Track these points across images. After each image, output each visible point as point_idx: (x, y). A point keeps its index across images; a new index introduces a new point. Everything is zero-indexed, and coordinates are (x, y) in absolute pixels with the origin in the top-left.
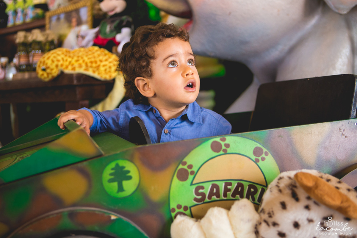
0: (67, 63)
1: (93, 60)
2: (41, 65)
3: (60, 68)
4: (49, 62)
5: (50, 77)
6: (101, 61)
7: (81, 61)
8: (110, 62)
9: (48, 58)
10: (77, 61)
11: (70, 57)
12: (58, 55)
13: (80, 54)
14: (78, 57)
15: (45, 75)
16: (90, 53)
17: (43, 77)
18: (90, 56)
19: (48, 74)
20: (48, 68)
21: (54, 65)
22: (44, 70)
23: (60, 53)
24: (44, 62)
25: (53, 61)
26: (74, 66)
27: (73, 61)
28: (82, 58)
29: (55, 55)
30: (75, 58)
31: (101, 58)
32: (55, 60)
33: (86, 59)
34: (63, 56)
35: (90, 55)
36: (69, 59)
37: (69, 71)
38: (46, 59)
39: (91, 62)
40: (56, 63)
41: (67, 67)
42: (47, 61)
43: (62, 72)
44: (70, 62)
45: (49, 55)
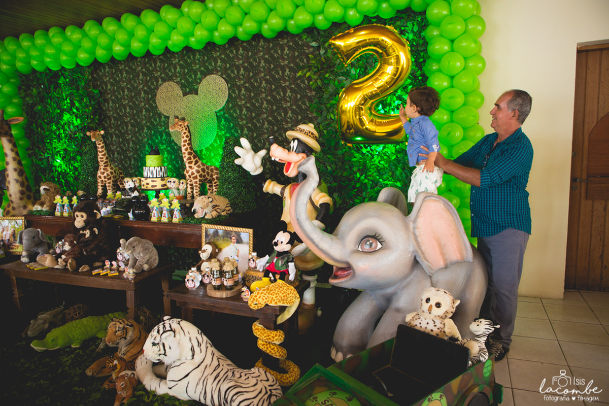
0: (271, 299)
1: (284, 294)
2: (254, 301)
3: (267, 303)
4: (260, 300)
5: (259, 308)
6: (289, 294)
7: (278, 297)
8: (293, 293)
9: (259, 298)
10: (276, 297)
11: (271, 294)
12: (265, 294)
13: (277, 292)
14: (276, 294)
15: (256, 307)
16: (281, 289)
17: (254, 308)
18: (282, 292)
19: (258, 307)
20: (260, 303)
21: (264, 302)
22: (256, 304)
23: (265, 292)
24: (257, 299)
25: (263, 300)
26: (275, 301)
27: (274, 298)
28: (279, 294)
29: (263, 294)
30: (275, 295)
31: (288, 292)
32: (264, 298)
33: (281, 294)
34: (267, 295)
35: (282, 290)
36: (272, 296)
37: (273, 304)
38: (257, 298)
39: (284, 296)
40: (265, 300)
41: (271, 302)
42: (259, 300)
43: (267, 305)
44: (272, 298)
45: (259, 295)
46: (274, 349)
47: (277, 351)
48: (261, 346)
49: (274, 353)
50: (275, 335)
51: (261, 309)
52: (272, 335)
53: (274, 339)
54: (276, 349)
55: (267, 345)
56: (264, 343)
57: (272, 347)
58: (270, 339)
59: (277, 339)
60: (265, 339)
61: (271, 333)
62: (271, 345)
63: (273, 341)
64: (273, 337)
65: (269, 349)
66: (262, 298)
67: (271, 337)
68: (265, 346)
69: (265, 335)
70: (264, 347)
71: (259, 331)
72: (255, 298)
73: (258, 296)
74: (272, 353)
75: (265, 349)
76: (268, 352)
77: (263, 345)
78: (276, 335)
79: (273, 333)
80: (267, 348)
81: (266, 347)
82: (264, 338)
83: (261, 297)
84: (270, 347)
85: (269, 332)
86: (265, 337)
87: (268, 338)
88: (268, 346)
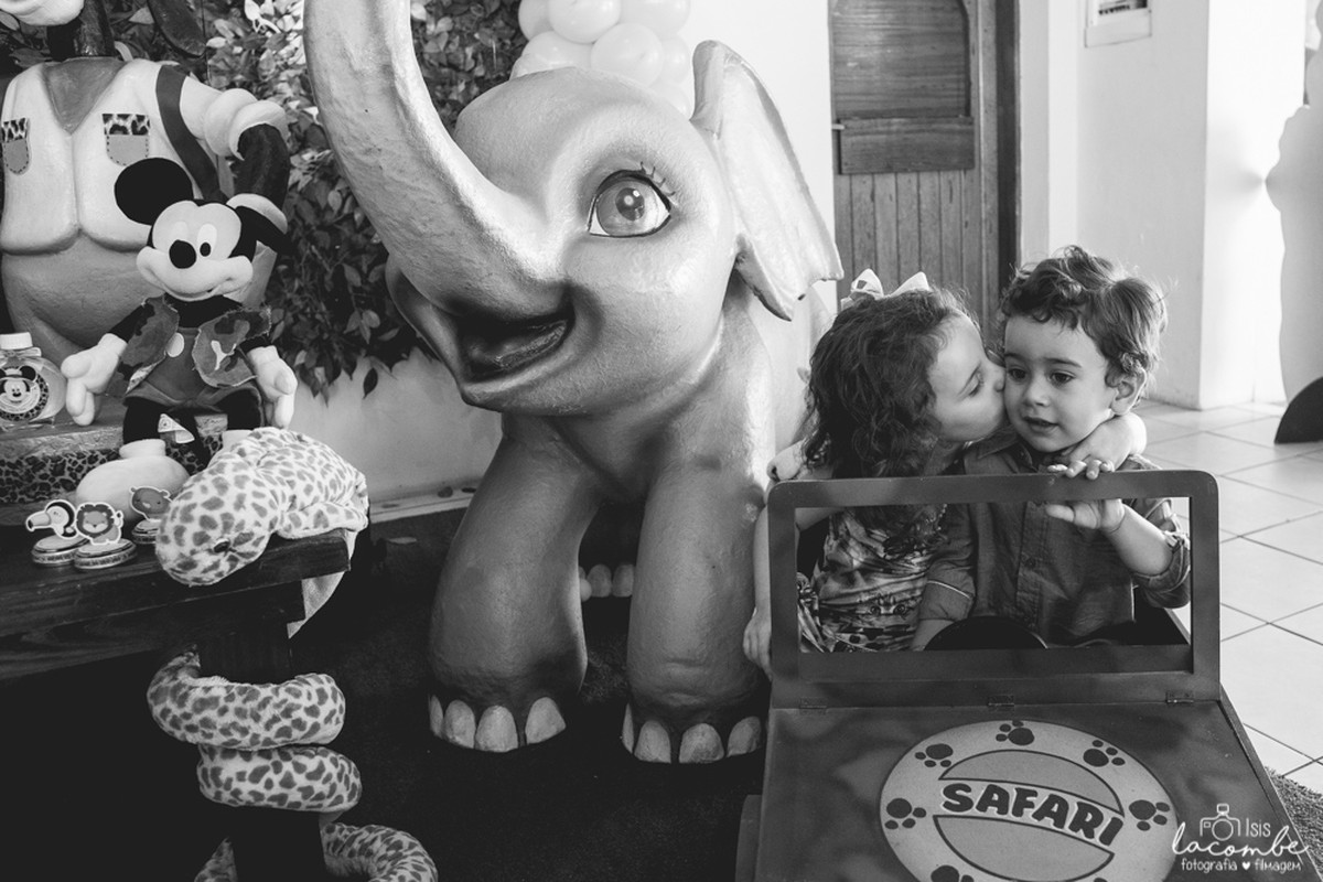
3: (278, 527)
4: (247, 517)
9: (239, 504)
15: (223, 565)
19: (233, 560)
21: (265, 522)
22: (221, 548)
24: (227, 517)
37: (306, 529)
38: (228, 507)
41: (294, 520)
42: (238, 516)
43: (276, 539)
44: (294, 498)
45: (233, 492)
46: (321, 768)
47: (340, 776)
48: (246, 787)
49: (325, 789)
50: (315, 700)
51: (248, 567)
52: (304, 702)
53: (320, 719)
54: (330, 768)
55: (277, 768)
56: (258, 762)
57: (311, 764)
58: (299, 724)
59: (333, 713)
60: (271, 734)
61: (298, 695)
62: (303, 760)
63: (316, 727)
64: (312, 711)
65: (300, 780)
66: (255, 505)
67: (300, 714)
68: (270, 774)
69: (267, 714)
70: (269, 784)
71: (223, 711)
72: (216, 515)
73: (229, 500)
74: (320, 796)
75: (277, 790)
76: (294, 796)
77: (257, 775)
78: (322, 694)
79: (304, 689)
80: (287, 782)
81: (277, 779)
82: (264, 735)
83: (248, 502)
84: (299, 768)
85: (283, 694)
86: (268, 726)
87: (286, 722)
88: (288, 766)
